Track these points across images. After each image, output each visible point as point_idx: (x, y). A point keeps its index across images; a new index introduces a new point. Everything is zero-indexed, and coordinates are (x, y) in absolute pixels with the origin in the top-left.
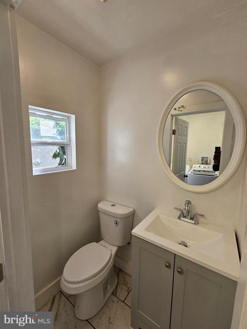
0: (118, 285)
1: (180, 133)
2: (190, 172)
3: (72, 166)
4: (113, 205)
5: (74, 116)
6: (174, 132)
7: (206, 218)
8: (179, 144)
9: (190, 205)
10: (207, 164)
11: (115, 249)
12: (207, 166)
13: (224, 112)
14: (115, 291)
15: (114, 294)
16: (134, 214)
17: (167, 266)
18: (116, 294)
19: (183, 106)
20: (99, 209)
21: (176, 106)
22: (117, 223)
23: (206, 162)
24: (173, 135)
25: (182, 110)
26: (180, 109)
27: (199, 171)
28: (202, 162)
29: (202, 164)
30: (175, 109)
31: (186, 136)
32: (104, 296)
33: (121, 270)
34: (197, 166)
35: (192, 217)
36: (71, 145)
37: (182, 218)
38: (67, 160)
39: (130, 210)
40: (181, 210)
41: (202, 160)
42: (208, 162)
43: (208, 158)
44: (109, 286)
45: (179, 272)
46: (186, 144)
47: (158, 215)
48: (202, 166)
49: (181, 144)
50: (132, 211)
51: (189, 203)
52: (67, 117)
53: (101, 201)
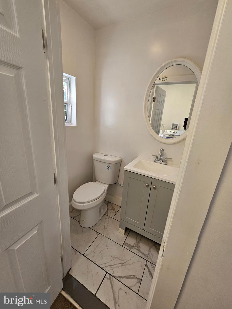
0: (108, 210)
1: (159, 101)
2: (162, 136)
3: (72, 123)
4: (105, 156)
5: (74, 78)
6: (154, 100)
7: (172, 161)
8: (157, 111)
9: (163, 152)
10: (176, 129)
11: (107, 186)
12: (176, 131)
13: (195, 84)
14: (106, 213)
15: (106, 214)
16: (121, 162)
17: (147, 186)
18: (107, 214)
19: (166, 77)
20: (94, 158)
21: (161, 77)
22: (109, 168)
23: (175, 128)
24: (153, 102)
25: (165, 81)
26: (163, 79)
27: (169, 135)
28: (172, 128)
29: (172, 129)
30: (160, 79)
31: (163, 104)
32: (100, 215)
33: (109, 202)
34: (168, 131)
35: (163, 161)
36: (71, 104)
37: (157, 161)
38: (68, 118)
39: (119, 159)
40: (156, 156)
41: (173, 127)
42: (177, 128)
43: (177, 124)
44: (102, 210)
45: (154, 188)
46: (162, 110)
47: (141, 160)
48: (172, 131)
49: (158, 111)
50: (120, 160)
51: (162, 150)
52: (67, 78)
53: (95, 153)
